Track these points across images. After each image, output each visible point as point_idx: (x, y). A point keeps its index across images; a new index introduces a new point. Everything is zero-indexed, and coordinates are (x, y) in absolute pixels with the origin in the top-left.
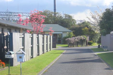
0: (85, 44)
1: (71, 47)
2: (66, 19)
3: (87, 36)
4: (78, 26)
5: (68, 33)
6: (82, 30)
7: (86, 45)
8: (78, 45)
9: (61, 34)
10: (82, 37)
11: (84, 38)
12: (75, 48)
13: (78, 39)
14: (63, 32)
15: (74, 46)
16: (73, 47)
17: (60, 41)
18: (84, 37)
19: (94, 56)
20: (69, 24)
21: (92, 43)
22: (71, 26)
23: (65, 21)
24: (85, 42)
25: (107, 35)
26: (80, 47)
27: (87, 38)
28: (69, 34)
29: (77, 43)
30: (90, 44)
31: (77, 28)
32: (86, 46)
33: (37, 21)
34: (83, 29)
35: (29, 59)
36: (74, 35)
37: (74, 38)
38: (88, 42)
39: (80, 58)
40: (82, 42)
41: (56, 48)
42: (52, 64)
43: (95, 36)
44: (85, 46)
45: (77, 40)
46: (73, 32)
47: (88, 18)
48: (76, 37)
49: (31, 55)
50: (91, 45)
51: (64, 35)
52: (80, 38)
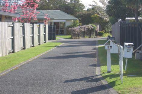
0: (94, 35)
1: (75, 38)
2: (71, 3)
3: (97, 25)
4: (87, 13)
5: (73, 20)
6: (91, 17)
7: (96, 35)
8: (84, 36)
9: (65, 22)
10: (90, 26)
11: (93, 28)
12: (81, 39)
13: (84, 28)
14: (67, 20)
15: (80, 37)
16: (78, 38)
17: (63, 31)
18: (92, 26)
19: (92, 50)
20: (75, 10)
21: (103, 34)
22: (78, 12)
23: (70, 6)
24: (93, 32)
25: (115, 23)
26: (87, 39)
27: (98, 28)
28: (74, 22)
29: (84, 34)
30: (100, 34)
31: (84, 15)
32: (96, 37)
33: (29, 6)
34: (93, 16)
35: (8, 54)
36: (81, 24)
37: (80, 27)
38: (97, 32)
39: (74, 52)
40: (89, 32)
41: (56, 40)
42: (32, 60)
43: (108, 25)
44: (94, 37)
45: (83, 30)
46: (80, 20)
47: (94, 2)
48: (82, 26)
49: (12, 49)
50: (102, 35)
51: (68, 24)
52: (87, 27)
